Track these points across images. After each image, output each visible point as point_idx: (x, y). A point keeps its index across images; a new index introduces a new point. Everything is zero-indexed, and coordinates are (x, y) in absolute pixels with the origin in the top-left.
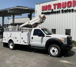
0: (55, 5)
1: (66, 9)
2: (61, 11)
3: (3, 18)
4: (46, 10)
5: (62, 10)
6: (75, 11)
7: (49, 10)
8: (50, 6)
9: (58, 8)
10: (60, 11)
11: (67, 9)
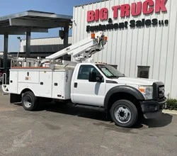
0: (116, 9)
1: (140, 18)
2: (129, 24)
3: (6, 38)
4: (97, 21)
5: (131, 22)
6: (160, 23)
7: (102, 21)
8: (105, 11)
9: (123, 17)
10: (126, 23)
11: (143, 20)
